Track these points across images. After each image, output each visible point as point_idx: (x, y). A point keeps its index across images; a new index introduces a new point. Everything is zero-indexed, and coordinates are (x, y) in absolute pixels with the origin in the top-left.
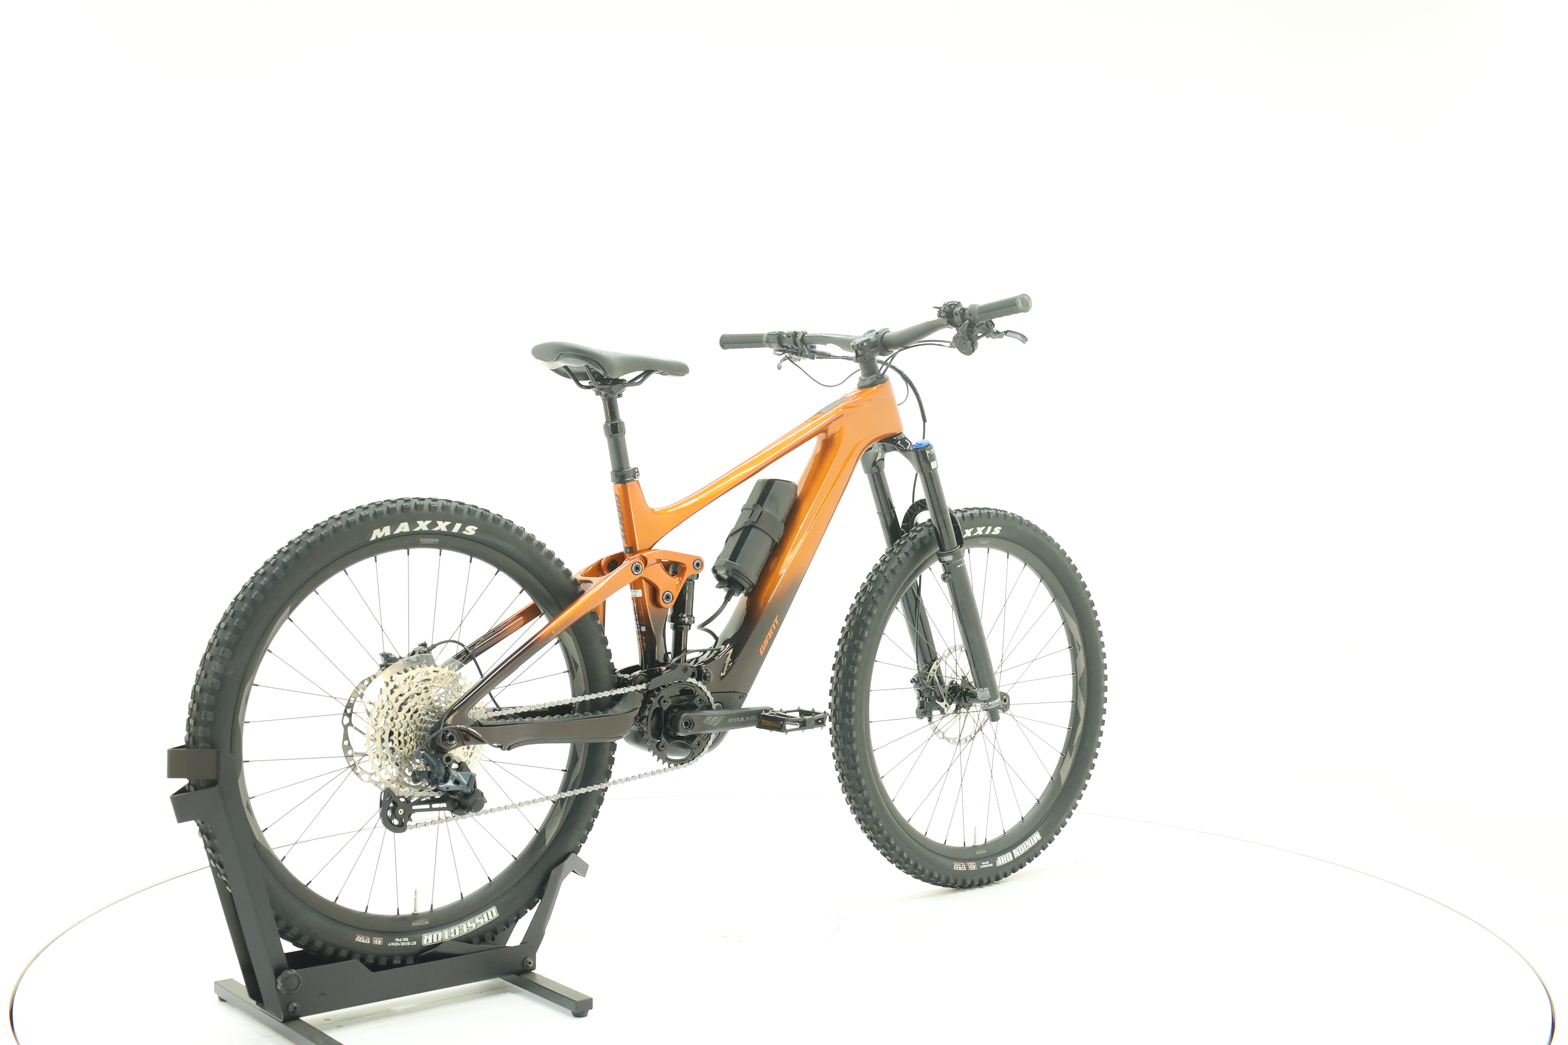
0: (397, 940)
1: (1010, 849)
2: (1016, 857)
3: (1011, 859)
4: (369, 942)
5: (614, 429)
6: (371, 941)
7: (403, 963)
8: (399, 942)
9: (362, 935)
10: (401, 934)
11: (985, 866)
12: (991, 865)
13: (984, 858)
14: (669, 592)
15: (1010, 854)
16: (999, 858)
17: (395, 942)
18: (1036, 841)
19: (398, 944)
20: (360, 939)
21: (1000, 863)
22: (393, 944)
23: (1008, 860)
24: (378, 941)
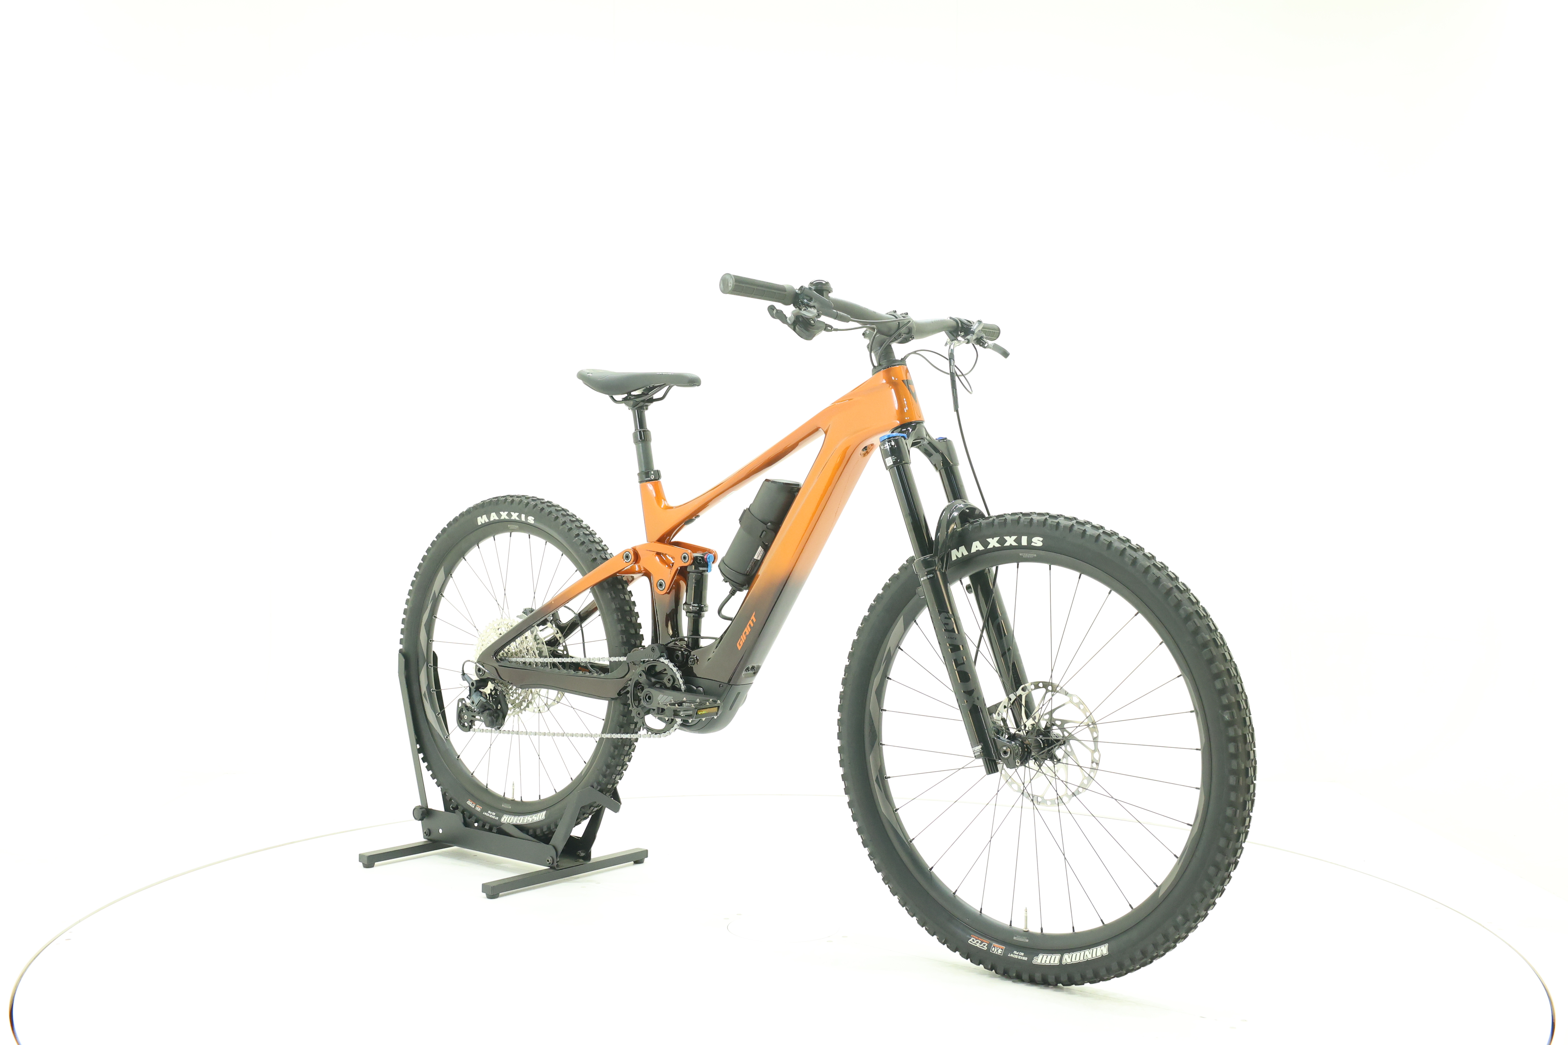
0: (489, 812)
1: (1062, 951)
2: (1064, 962)
3: (1057, 962)
4: (473, 807)
5: (642, 437)
6: (475, 806)
7: (490, 830)
8: (490, 814)
9: (472, 800)
10: (493, 809)
11: (1016, 957)
12: (1025, 959)
13: (1020, 947)
14: (663, 580)
15: (1058, 957)
16: (1040, 956)
17: (487, 813)
18: (1099, 954)
19: (488, 815)
20: (469, 803)
21: (1039, 961)
22: (486, 814)
23: (1052, 962)
24: (478, 809)
